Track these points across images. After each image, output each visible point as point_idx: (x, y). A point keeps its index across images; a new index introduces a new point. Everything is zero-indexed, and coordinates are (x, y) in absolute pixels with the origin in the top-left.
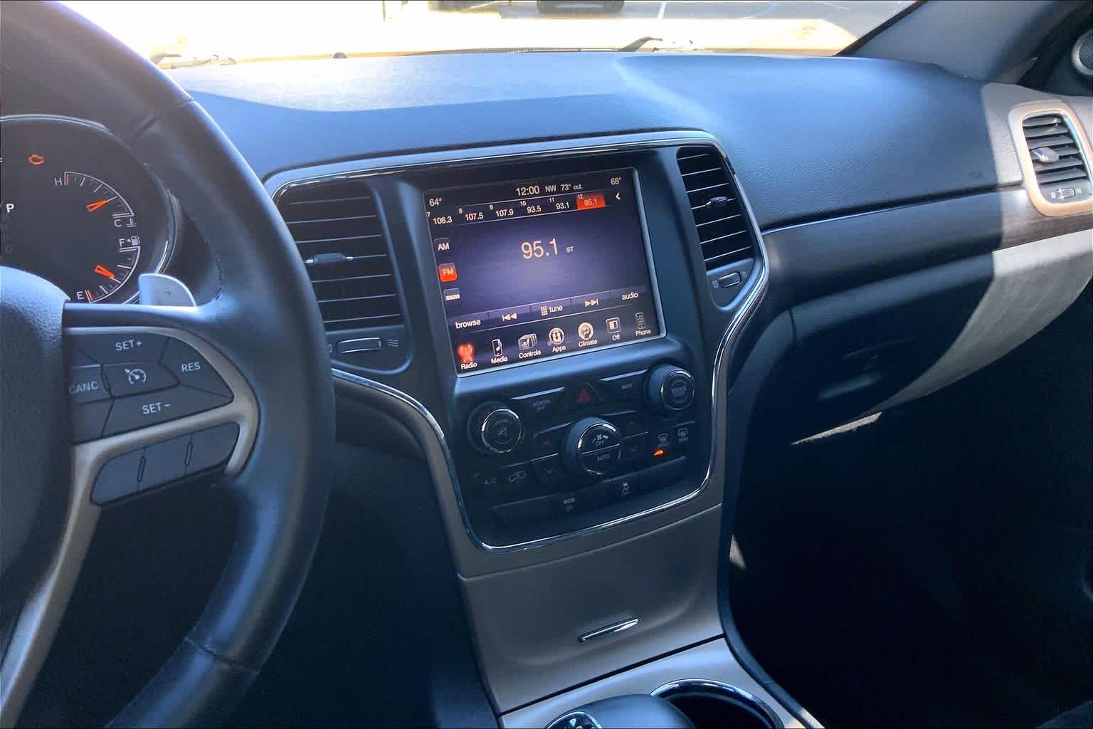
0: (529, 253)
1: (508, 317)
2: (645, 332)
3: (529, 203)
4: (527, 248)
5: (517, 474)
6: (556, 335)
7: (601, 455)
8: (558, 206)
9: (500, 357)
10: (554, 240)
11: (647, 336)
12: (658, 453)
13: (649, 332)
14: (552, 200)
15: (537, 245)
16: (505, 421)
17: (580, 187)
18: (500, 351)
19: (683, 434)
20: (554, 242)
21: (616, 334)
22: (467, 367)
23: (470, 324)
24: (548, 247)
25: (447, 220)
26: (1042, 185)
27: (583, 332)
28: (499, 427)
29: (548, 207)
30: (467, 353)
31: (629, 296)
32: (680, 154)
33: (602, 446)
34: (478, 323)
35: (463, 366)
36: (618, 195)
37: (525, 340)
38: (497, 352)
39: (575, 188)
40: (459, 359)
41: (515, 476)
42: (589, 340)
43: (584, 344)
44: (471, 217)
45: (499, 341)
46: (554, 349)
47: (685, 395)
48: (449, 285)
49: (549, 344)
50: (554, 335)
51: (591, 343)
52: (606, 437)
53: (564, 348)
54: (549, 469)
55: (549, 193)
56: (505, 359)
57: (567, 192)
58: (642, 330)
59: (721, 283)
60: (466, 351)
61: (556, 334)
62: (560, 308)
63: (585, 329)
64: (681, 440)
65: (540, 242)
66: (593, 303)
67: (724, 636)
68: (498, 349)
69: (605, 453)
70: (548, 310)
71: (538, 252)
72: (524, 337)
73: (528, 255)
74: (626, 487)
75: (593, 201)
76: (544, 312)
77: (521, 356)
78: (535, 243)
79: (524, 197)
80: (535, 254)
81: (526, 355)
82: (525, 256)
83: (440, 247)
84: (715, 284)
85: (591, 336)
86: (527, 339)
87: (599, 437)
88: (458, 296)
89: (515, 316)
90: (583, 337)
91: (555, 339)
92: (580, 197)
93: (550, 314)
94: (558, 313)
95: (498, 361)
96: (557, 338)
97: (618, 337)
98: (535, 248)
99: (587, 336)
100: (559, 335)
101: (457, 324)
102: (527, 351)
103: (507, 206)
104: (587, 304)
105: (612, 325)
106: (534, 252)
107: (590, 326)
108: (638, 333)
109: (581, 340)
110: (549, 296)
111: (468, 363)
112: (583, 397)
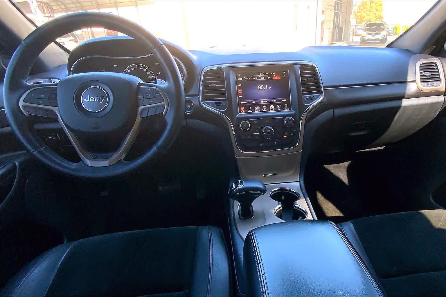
1: (253, 102)
2: (287, 109)
3: (261, 77)
4: (259, 87)
6: (264, 107)
8: (269, 78)
9: (250, 111)
12: (285, 137)
13: (288, 109)
16: (246, 124)
17: (274, 73)
19: (292, 133)
20: (266, 86)
22: (242, 112)
23: (244, 103)
24: (264, 87)
25: (241, 79)
26: (421, 82)
28: (244, 125)
29: (266, 77)
31: (284, 100)
32: (300, 67)
33: (269, 132)
34: (246, 103)
35: (241, 112)
36: (284, 76)
39: (273, 74)
40: (240, 110)
41: (249, 137)
43: (271, 110)
44: (247, 79)
45: (250, 107)
46: (264, 110)
47: (291, 124)
48: (240, 94)
49: (262, 109)
51: (273, 110)
52: (270, 130)
53: (266, 111)
55: (266, 74)
56: (252, 111)
57: (271, 74)
59: (307, 98)
60: (242, 109)
62: (266, 101)
64: (291, 135)
66: (275, 101)
67: (300, 182)
68: (250, 109)
71: (262, 88)
72: (256, 107)
74: (276, 143)
75: (277, 77)
76: (262, 102)
78: (262, 86)
79: (260, 75)
81: (256, 111)
82: (259, 89)
83: (239, 85)
84: (305, 99)
85: (273, 108)
87: (268, 130)
88: (242, 96)
89: (255, 102)
90: (271, 108)
92: (274, 76)
93: (263, 102)
97: (280, 109)
98: (262, 87)
99: (272, 108)
101: (241, 103)
102: (257, 110)
103: (256, 77)
104: (273, 101)
105: (279, 107)
107: (273, 106)
108: (285, 109)
109: (271, 109)
110: (264, 98)
111: (243, 111)
112: (267, 121)
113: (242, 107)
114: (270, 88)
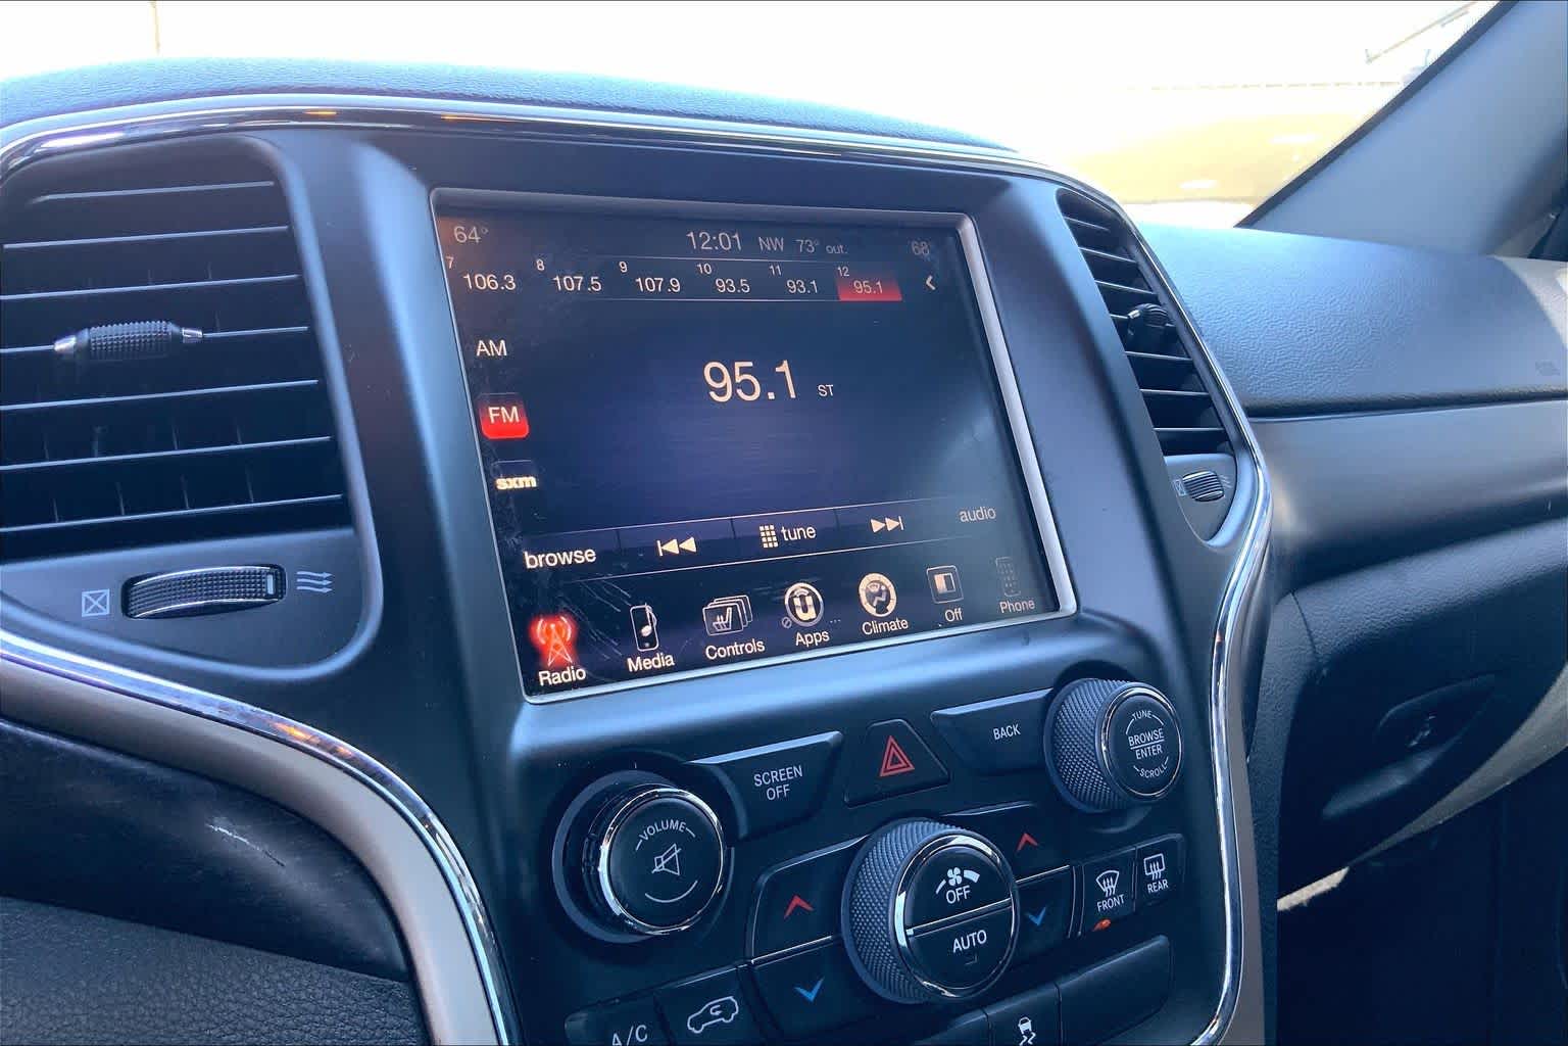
0: (725, 387)
1: (672, 547)
2: (1022, 605)
3: (721, 271)
4: (717, 375)
5: (713, 1007)
6: (803, 600)
7: (962, 932)
8: (793, 286)
9: (651, 655)
10: (785, 362)
11: (1027, 613)
13: (1031, 604)
14: (776, 269)
15: (743, 371)
16: (674, 825)
17: (840, 249)
18: (651, 639)
19: (1156, 872)
20: (784, 368)
21: (953, 606)
22: (558, 678)
23: (565, 558)
24: (771, 380)
25: (502, 282)
27: (871, 597)
28: (659, 843)
29: (766, 284)
30: (556, 640)
31: (976, 515)
33: (963, 905)
34: (589, 556)
35: (544, 677)
36: (930, 278)
37: (722, 611)
38: (642, 640)
39: (830, 250)
40: (532, 657)
41: (707, 1017)
42: (888, 619)
43: (876, 629)
44: (568, 283)
45: (649, 610)
46: (799, 639)
49: (786, 623)
50: (797, 602)
51: (894, 626)
52: (973, 876)
53: (824, 634)
54: (810, 990)
55: (765, 254)
56: (670, 661)
57: (811, 256)
58: (1013, 601)
60: (555, 634)
61: (802, 597)
62: (810, 532)
63: (875, 590)
64: (1151, 888)
65: (750, 364)
66: (891, 524)
68: (646, 631)
69: (975, 927)
70: (779, 536)
71: (748, 387)
72: (715, 604)
73: (721, 392)
74: (1027, 1033)
75: (872, 284)
76: (768, 537)
77: (712, 652)
78: (738, 365)
79: (706, 253)
80: (739, 392)
81: (726, 651)
82: (712, 394)
83: (481, 348)
84: (1179, 487)
85: (891, 607)
86: (725, 610)
87: (954, 876)
88: (530, 482)
90: (872, 610)
91: (799, 612)
92: (844, 271)
93: (785, 547)
94: (803, 544)
95: (648, 664)
96: (805, 610)
97: (957, 613)
98: (738, 379)
99: (881, 607)
100: (809, 600)
101: (527, 557)
102: (726, 639)
103: (663, 270)
104: (876, 526)
105: (940, 583)
106: (735, 386)
107: (887, 583)
108: (1005, 606)
109: (870, 618)
110: (780, 498)
111: (560, 667)
112: (896, 763)
113: (552, 613)
114: (825, 390)
